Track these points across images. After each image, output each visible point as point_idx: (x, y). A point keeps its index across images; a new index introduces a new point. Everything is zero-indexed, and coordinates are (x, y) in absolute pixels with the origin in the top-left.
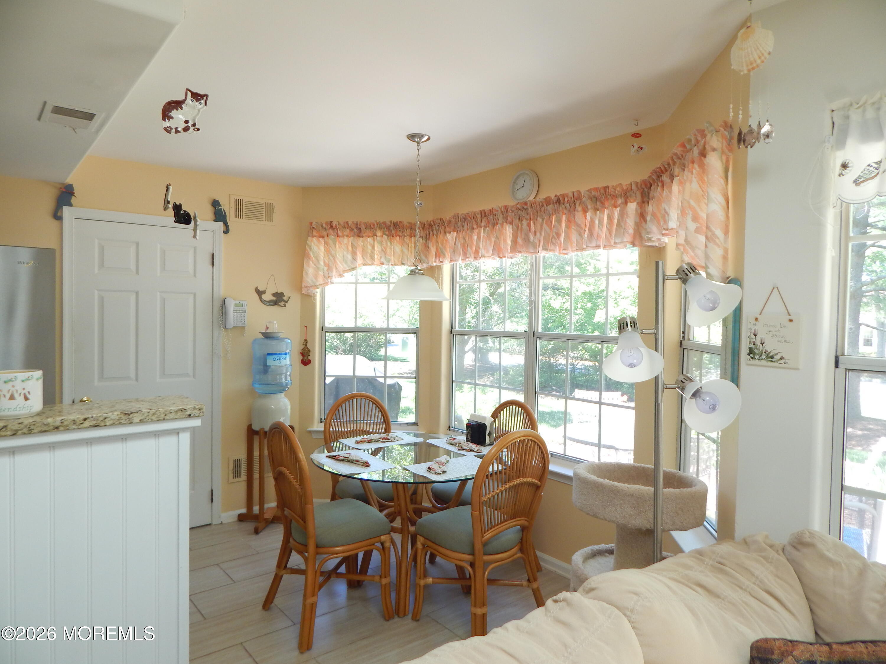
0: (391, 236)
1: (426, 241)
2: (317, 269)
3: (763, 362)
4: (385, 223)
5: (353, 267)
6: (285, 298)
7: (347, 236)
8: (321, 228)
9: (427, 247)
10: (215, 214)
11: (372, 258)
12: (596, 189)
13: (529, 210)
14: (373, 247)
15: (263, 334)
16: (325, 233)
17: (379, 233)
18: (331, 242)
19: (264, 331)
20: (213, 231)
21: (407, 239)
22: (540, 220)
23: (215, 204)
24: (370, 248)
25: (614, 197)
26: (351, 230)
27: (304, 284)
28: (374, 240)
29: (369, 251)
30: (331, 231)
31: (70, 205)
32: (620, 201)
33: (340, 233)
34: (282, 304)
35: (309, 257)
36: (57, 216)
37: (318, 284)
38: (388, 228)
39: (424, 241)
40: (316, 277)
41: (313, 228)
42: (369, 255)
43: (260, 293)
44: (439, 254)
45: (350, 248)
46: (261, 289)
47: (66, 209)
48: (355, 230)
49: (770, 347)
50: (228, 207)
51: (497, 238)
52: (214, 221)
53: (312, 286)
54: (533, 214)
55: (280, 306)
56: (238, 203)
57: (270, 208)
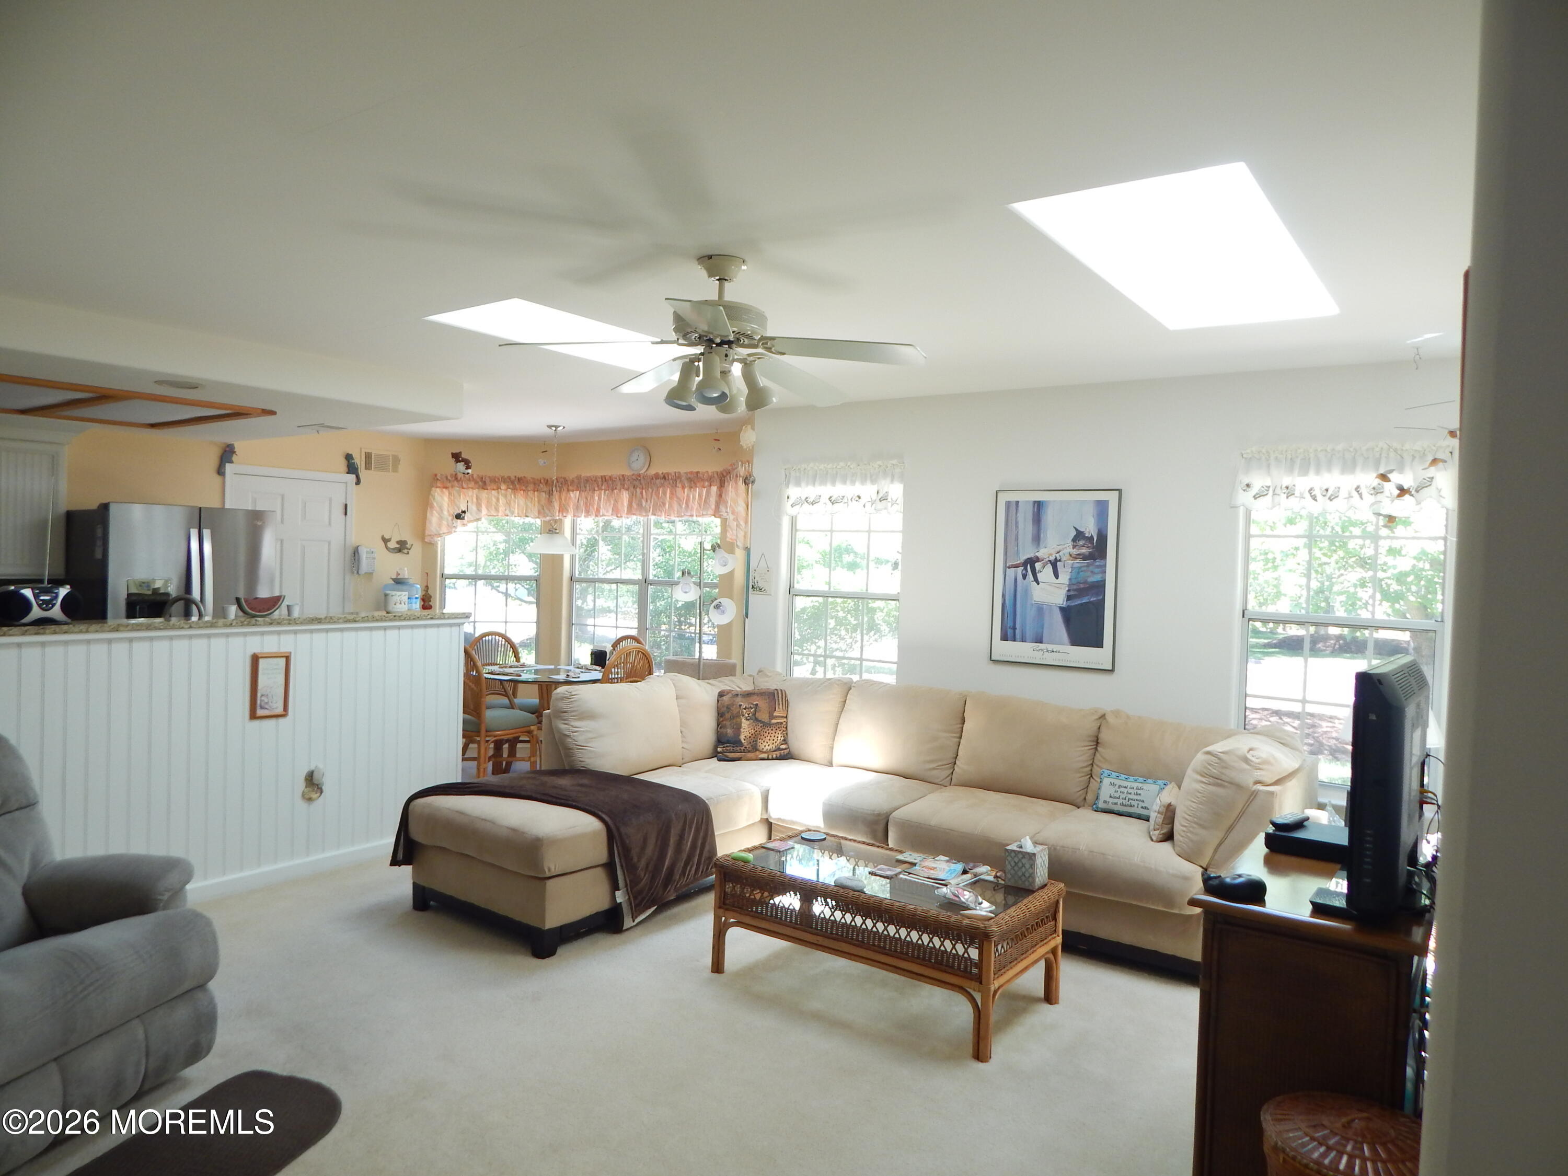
0: (514, 489)
1: (549, 496)
2: (441, 518)
3: (758, 593)
4: (509, 478)
5: (478, 517)
6: (408, 546)
7: (472, 488)
8: (445, 479)
9: (550, 502)
10: (348, 466)
11: (497, 510)
12: (691, 473)
13: (642, 481)
14: (498, 500)
15: (394, 580)
16: (449, 485)
17: (503, 487)
18: (456, 494)
19: (394, 577)
20: (346, 483)
21: (530, 493)
22: (650, 490)
23: (349, 457)
24: (494, 500)
25: (703, 480)
26: (476, 483)
27: (427, 533)
28: (498, 493)
29: (494, 503)
30: (456, 483)
31: (231, 462)
32: (707, 484)
33: (465, 486)
34: (406, 551)
35: (432, 507)
36: (220, 472)
37: (441, 532)
38: (513, 483)
39: (547, 496)
40: (440, 526)
41: (437, 479)
42: (493, 507)
43: (385, 541)
44: (563, 509)
45: (475, 500)
46: (387, 537)
47: (228, 466)
48: (480, 483)
49: (760, 585)
50: (359, 461)
51: (616, 501)
52: (347, 473)
53: (436, 535)
54: (645, 484)
55: (404, 553)
56: (368, 456)
57: (396, 460)
